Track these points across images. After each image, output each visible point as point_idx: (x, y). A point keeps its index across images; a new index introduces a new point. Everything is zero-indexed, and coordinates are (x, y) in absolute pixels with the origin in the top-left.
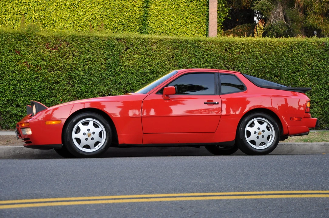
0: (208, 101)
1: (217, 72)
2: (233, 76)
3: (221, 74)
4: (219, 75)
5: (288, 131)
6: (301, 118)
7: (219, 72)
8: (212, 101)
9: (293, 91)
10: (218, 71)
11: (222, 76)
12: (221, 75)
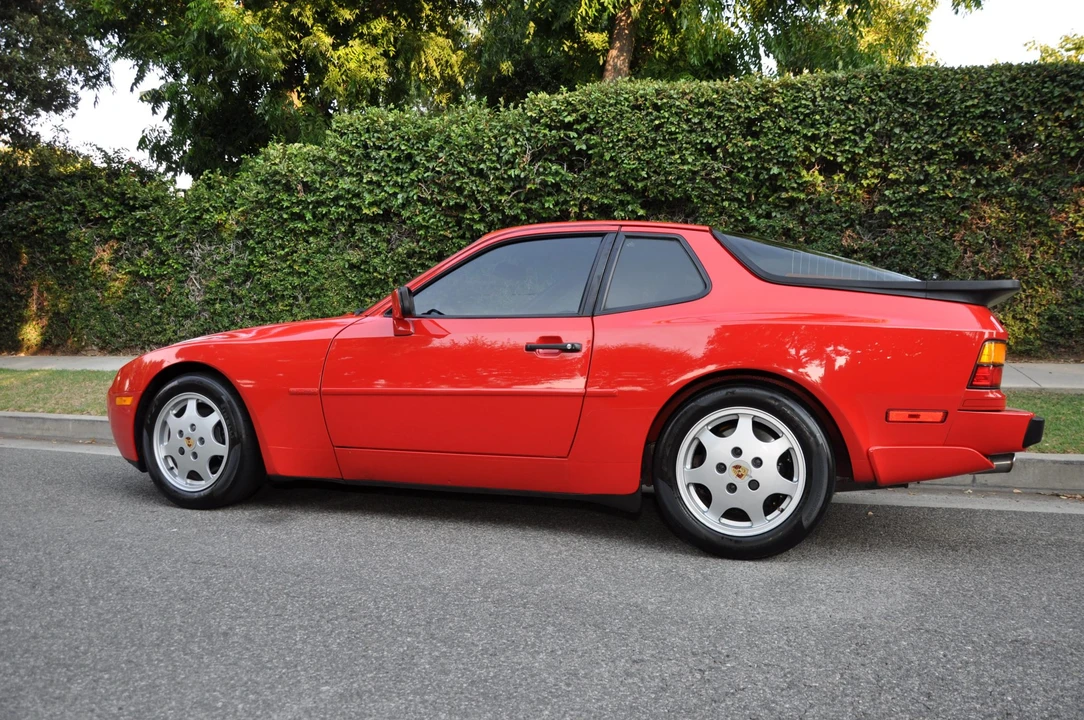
0: (544, 339)
1: (616, 228)
2: (674, 243)
3: (628, 237)
4: (621, 238)
5: (873, 471)
6: (947, 413)
7: (623, 229)
8: (558, 339)
9: (923, 295)
10: (622, 226)
11: (631, 243)
12: (627, 240)
